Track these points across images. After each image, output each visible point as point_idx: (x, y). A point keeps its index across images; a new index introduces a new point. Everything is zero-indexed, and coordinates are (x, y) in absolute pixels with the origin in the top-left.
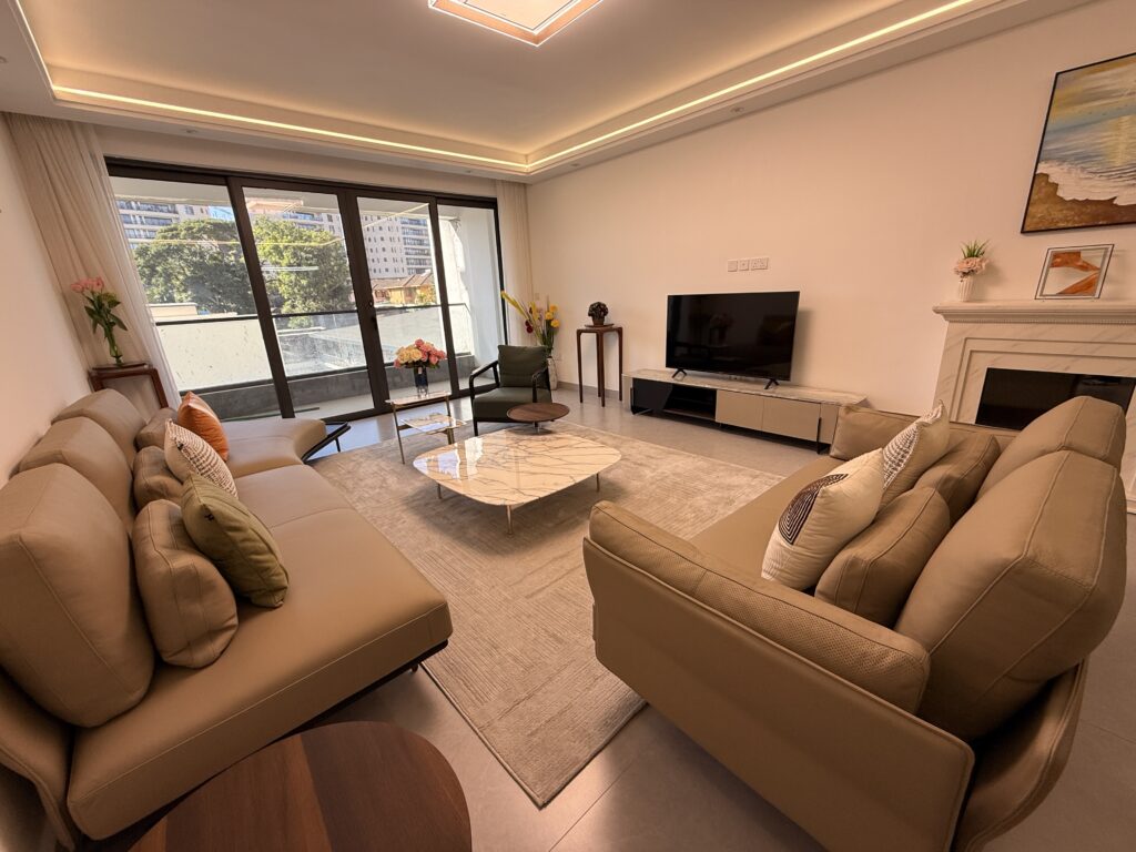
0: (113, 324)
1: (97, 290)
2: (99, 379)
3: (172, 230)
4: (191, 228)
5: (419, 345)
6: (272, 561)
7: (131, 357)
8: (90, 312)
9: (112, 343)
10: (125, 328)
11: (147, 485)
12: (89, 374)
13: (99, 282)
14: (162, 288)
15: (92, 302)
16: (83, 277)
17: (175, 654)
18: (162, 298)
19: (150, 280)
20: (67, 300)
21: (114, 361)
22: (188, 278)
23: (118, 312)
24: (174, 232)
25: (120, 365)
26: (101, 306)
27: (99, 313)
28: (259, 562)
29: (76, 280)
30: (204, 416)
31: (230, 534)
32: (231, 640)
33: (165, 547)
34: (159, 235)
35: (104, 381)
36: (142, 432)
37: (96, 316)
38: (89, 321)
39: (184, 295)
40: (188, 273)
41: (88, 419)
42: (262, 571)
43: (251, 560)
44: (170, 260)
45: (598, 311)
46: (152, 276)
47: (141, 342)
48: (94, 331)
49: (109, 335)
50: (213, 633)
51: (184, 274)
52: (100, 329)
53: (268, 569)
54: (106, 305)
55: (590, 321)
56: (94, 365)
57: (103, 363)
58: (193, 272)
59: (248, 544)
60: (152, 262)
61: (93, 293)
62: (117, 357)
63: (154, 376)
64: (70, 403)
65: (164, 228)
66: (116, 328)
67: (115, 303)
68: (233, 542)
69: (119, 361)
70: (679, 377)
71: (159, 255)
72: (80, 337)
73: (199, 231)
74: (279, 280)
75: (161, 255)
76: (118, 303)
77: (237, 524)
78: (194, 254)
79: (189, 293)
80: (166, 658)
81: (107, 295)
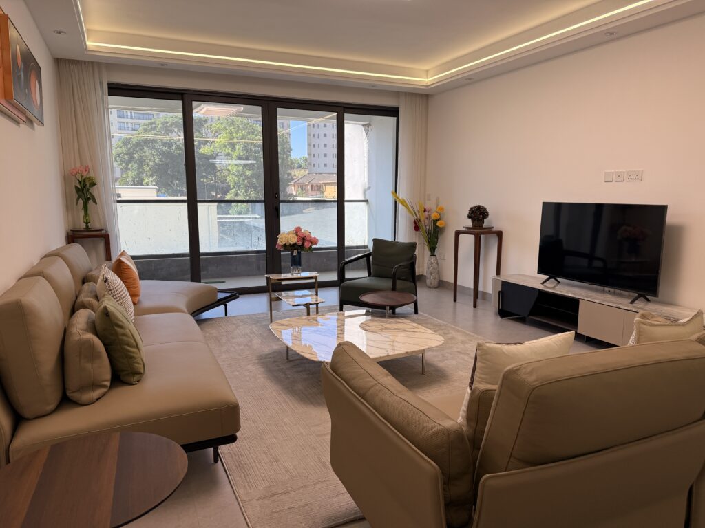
0: (89, 199)
1: (84, 174)
2: (73, 237)
3: (151, 124)
4: (167, 123)
5: (298, 230)
6: (137, 354)
7: (95, 224)
8: (78, 190)
9: (86, 213)
10: (96, 203)
11: (82, 302)
12: (68, 234)
13: (87, 169)
14: (135, 173)
15: (80, 182)
16: (78, 165)
17: (72, 392)
18: (134, 181)
19: (128, 165)
20: (65, 179)
21: (84, 226)
22: (156, 164)
23: (94, 191)
24: (153, 126)
25: (88, 229)
26: (84, 186)
27: (82, 191)
28: (129, 351)
29: (73, 167)
30: (128, 268)
31: (116, 328)
32: (104, 394)
33: (82, 330)
34: (141, 128)
35: (75, 240)
36: (89, 274)
37: (80, 193)
38: (75, 196)
39: (151, 179)
40: (157, 161)
41: (60, 259)
42: (130, 357)
43: (125, 349)
44: (146, 149)
45: (478, 214)
46: (129, 161)
47: (104, 214)
48: (77, 204)
49: (85, 207)
50: (95, 385)
51: (154, 161)
52: (81, 201)
53: (133, 357)
54: (88, 185)
55: (469, 223)
56: (72, 228)
57: (77, 227)
58: (161, 160)
59: (125, 338)
60: (132, 150)
61: (82, 176)
62: (87, 223)
63: (106, 238)
64: (52, 250)
65: (145, 122)
66: (91, 202)
67: (93, 184)
68: (116, 334)
69: (87, 226)
70: (549, 284)
71: (138, 144)
72: (68, 207)
73: (172, 125)
74: (228, 170)
75: (141, 145)
76: (95, 184)
77: (120, 323)
78: (164, 144)
79: (155, 177)
80: (69, 394)
81: (89, 178)
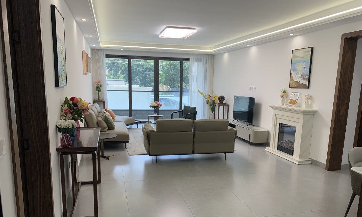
0: (100, 91)
2: (95, 101)
5: (156, 102)
7: (101, 98)
9: (99, 95)
13: (99, 81)
15: (97, 85)
21: (98, 98)
23: (101, 88)
29: (95, 80)
30: (111, 111)
37: (97, 89)
45: (222, 99)
47: (103, 95)
48: (96, 92)
49: (98, 93)
63: (104, 103)
70: (234, 121)
72: (93, 93)
81: (100, 84)
